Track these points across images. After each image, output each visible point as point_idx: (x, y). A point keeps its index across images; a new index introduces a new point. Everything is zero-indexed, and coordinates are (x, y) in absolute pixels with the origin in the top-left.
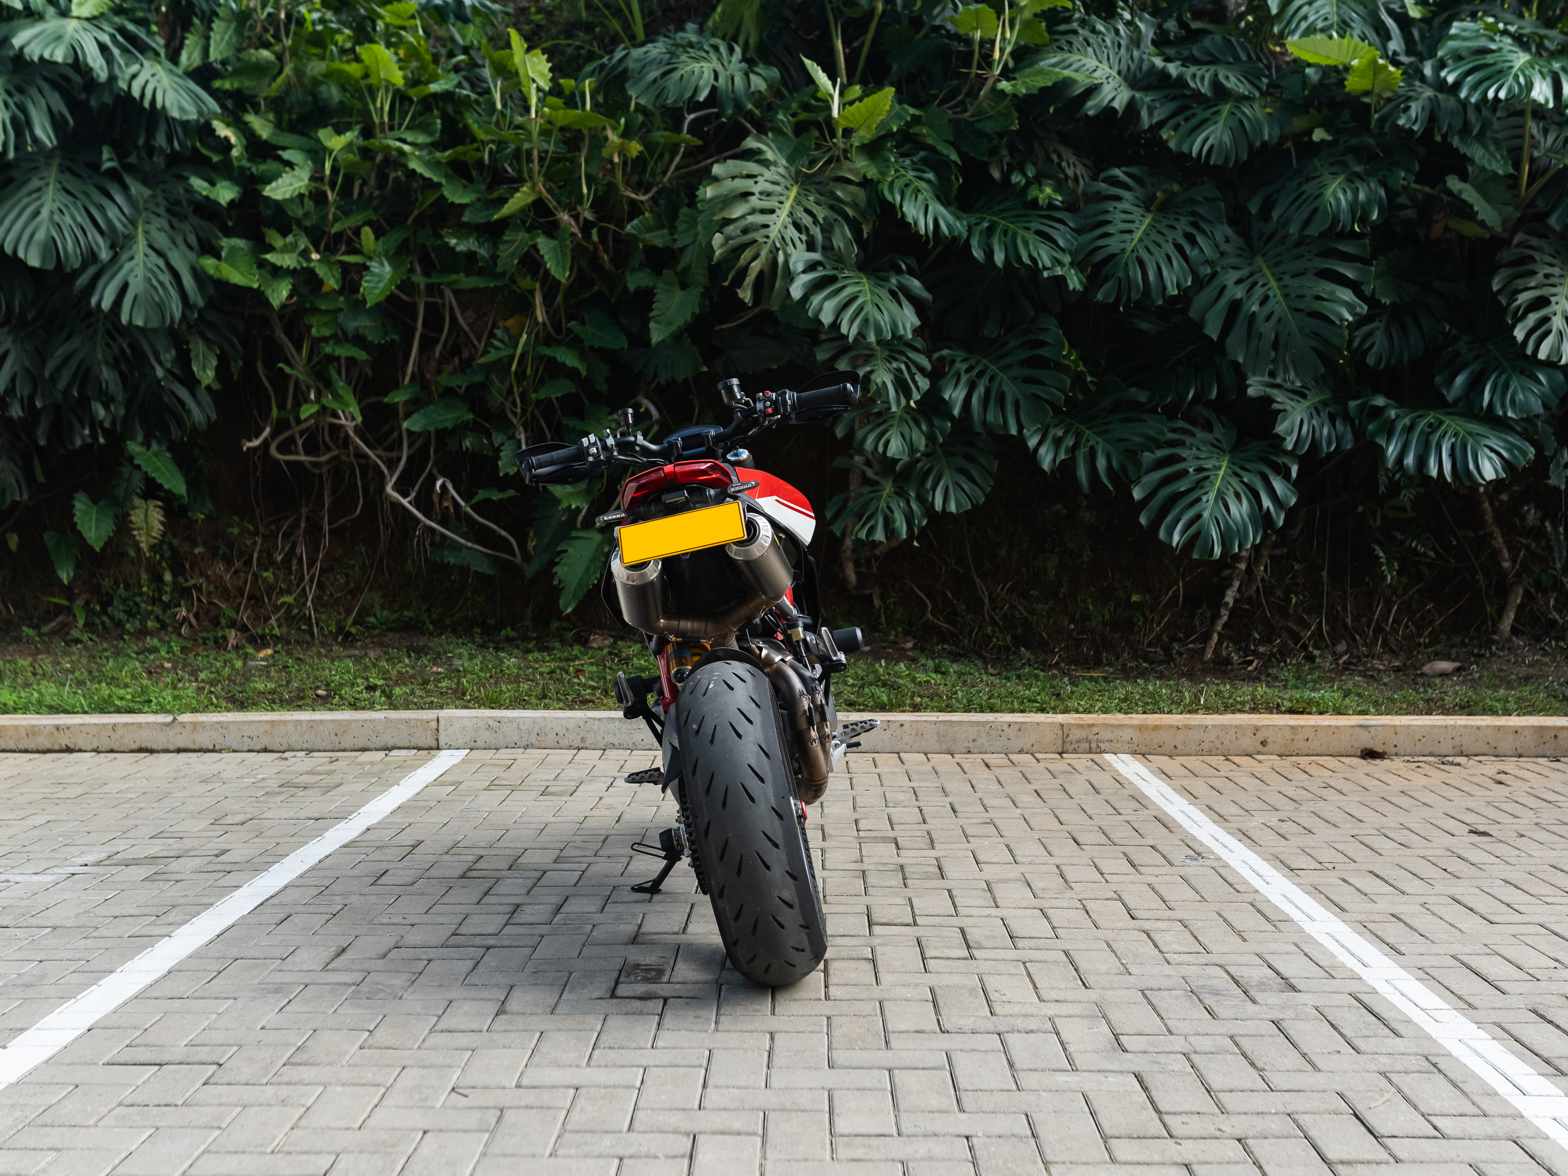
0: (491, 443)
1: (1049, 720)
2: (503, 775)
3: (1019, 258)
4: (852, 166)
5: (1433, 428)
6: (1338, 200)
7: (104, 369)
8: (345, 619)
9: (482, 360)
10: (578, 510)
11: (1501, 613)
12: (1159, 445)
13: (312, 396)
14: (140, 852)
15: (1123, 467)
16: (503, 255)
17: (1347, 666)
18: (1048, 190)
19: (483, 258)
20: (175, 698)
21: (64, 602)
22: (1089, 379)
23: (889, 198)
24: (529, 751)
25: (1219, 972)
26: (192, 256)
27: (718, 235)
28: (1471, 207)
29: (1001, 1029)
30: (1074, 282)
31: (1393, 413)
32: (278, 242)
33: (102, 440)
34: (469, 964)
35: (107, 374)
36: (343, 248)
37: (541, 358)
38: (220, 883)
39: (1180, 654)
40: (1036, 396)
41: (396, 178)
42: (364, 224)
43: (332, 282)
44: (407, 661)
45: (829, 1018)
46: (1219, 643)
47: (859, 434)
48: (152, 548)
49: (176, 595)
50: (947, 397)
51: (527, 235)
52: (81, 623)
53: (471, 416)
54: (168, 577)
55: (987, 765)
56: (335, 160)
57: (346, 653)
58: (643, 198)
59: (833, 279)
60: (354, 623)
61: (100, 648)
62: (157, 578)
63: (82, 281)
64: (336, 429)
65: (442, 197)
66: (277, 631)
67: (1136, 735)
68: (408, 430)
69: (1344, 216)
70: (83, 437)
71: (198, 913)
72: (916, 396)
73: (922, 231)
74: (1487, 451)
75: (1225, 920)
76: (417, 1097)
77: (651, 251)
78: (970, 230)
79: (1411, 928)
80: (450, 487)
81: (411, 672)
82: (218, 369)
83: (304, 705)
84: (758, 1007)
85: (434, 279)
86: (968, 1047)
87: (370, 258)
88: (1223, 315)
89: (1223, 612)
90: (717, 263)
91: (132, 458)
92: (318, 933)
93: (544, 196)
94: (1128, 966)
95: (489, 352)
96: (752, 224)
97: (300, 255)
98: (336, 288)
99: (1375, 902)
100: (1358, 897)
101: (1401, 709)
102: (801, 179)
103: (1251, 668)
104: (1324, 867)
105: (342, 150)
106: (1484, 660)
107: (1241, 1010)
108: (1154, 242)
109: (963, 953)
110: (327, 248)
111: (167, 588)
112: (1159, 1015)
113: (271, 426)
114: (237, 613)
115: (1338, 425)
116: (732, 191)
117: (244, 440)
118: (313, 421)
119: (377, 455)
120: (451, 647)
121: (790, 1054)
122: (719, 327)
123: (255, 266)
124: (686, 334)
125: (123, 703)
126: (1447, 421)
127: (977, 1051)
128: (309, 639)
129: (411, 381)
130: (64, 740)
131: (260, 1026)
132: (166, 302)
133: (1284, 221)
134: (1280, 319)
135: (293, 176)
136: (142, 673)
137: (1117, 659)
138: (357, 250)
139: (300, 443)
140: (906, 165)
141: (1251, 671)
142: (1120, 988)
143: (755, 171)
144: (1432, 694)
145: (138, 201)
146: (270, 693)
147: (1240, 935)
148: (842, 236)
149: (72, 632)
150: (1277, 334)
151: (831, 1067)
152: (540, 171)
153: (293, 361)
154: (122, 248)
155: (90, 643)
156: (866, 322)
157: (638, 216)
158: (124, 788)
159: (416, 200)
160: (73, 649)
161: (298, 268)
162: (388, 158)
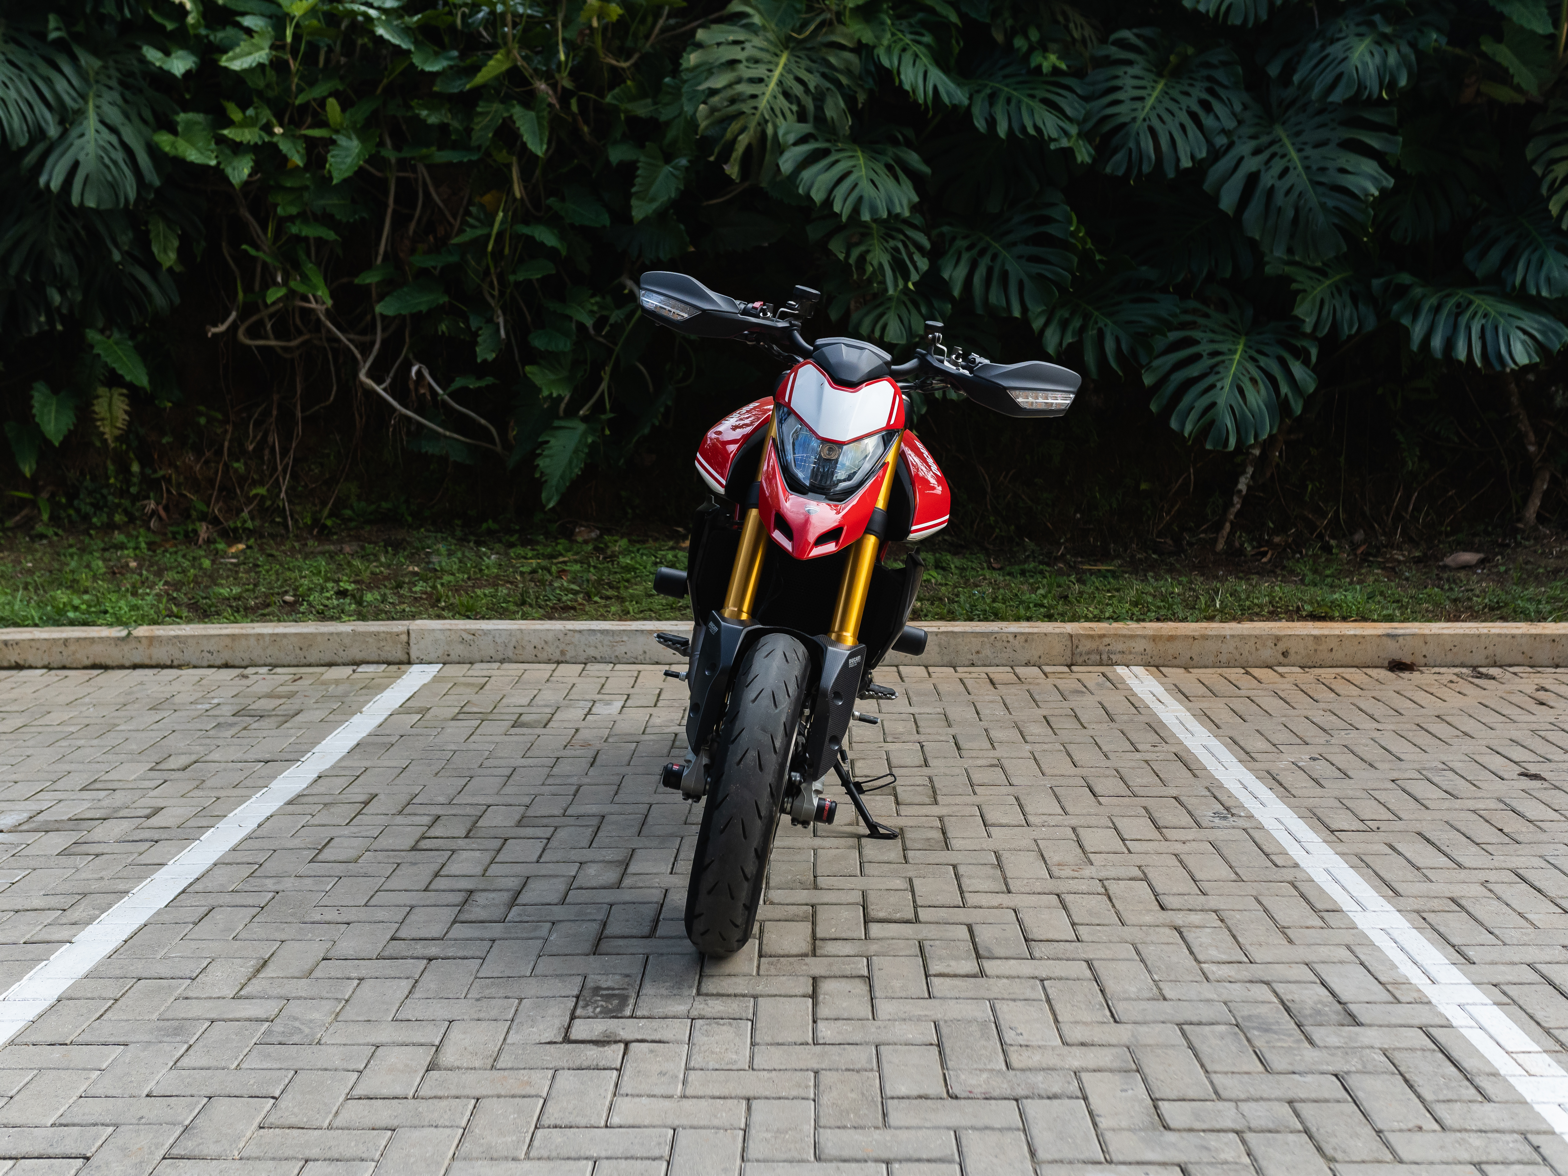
0: (468, 327)
1: (1057, 631)
2: (474, 698)
3: (1024, 129)
4: (846, 31)
5: (1460, 309)
6: (1365, 64)
7: (58, 252)
8: (321, 511)
9: (455, 241)
10: (560, 398)
11: (1525, 499)
12: (1171, 327)
13: (279, 279)
14: (64, 812)
15: (1133, 351)
16: (477, 128)
17: (1365, 558)
18: (1053, 58)
19: (457, 130)
20: (133, 608)
21: (27, 496)
22: (1098, 257)
23: (886, 62)
24: (506, 666)
25: (1264, 993)
26: (147, 131)
27: (702, 106)
28: (1506, 70)
29: (1020, 1092)
30: (1084, 154)
31: (1418, 291)
32: (236, 115)
33: (59, 327)
34: (406, 985)
35: (60, 258)
36: (309, 120)
37: (519, 237)
38: (144, 859)
39: (1190, 544)
40: (1040, 276)
41: (364, 46)
42: (330, 95)
43: (297, 159)
44: (383, 559)
45: (816, 1073)
46: (1232, 533)
47: (855, 317)
48: (117, 439)
49: (144, 486)
50: (946, 276)
51: (501, 106)
52: (45, 517)
53: (446, 299)
54: (135, 468)
55: (992, 682)
56: (297, 25)
57: (320, 549)
58: (624, 65)
59: (826, 153)
60: (330, 516)
61: (65, 543)
62: (124, 469)
63: (30, 159)
64: (307, 313)
65: (412, 65)
66: (249, 524)
67: (1149, 646)
68: (381, 315)
69: (1373, 84)
70: (39, 324)
71: (110, 906)
72: (915, 277)
73: (921, 101)
74: (1520, 333)
75: (1266, 910)
77: (633, 121)
78: (971, 98)
79: (1476, 920)
80: (426, 373)
81: (386, 572)
82: (180, 251)
83: (269, 614)
84: (734, 1057)
85: (406, 154)
86: (980, 1123)
87: (337, 132)
88: (1241, 186)
89: (1236, 499)
90: (702, 137)
91: (92, 347)
92: (239, 937)
93: (519, 64)
94: (1161, 984)
95: (464, 231)
96: (740, 94)
97: (262, 129)
98: (301, 164)
99: (1431, 881)
100: (1411, 873)
101: (1427, 611)
102: (791, 45)
103: (1264, 560)
104: (1368, 828)
105: (304, 16)
106: (1509, 551)
107: (1298, 1058)
108: (1167, 110)
109: (970, 966)
110: (291, 121)
111: (135, 480)
112: (1202, 1066)
113: (237, 311)
114: (208, 506)
115: (1360, 305)
116: (718, 59)
117: (208, 327)
118: (281, 305)
119: (349, 340)
120: (429, 542)
121: (768, 1135)
122: (705, 204)
123: (213, 143)
124: (671, 211)
125: (77, 614)
126: (1477, 301)
127: (992, 1129)
128: (283, 532)
129: (383, 260)
130: (13, 657)
131: (145, 1092)
132: (119, 180)
133: (1306, 87)
134: (1300, 193)
135: (253, 45)
136: (105, 573)
137: (1126, 550)
138: (323, 124)
139: (269, 327)
140: (902, 28)
141: (1265, 563)
142: (1155, 1022)
143: (741, 37)
144: (1457, 593)
145: (88, 73)
146: (235, 599)
147: (1284, 933)
148: (835, 106)
149: (37, 526)
150: (1297, 210)
151: (818, 1158)
152: (514, 36)
153: (259, 242)
154: (71, 124)
155: (55, 538)
156: (860, 199)
157: (619, 85)
158: (66, 718)
159: (386, 68)
160: (37, 546)
161: (260, 143)
162: (354, 24)
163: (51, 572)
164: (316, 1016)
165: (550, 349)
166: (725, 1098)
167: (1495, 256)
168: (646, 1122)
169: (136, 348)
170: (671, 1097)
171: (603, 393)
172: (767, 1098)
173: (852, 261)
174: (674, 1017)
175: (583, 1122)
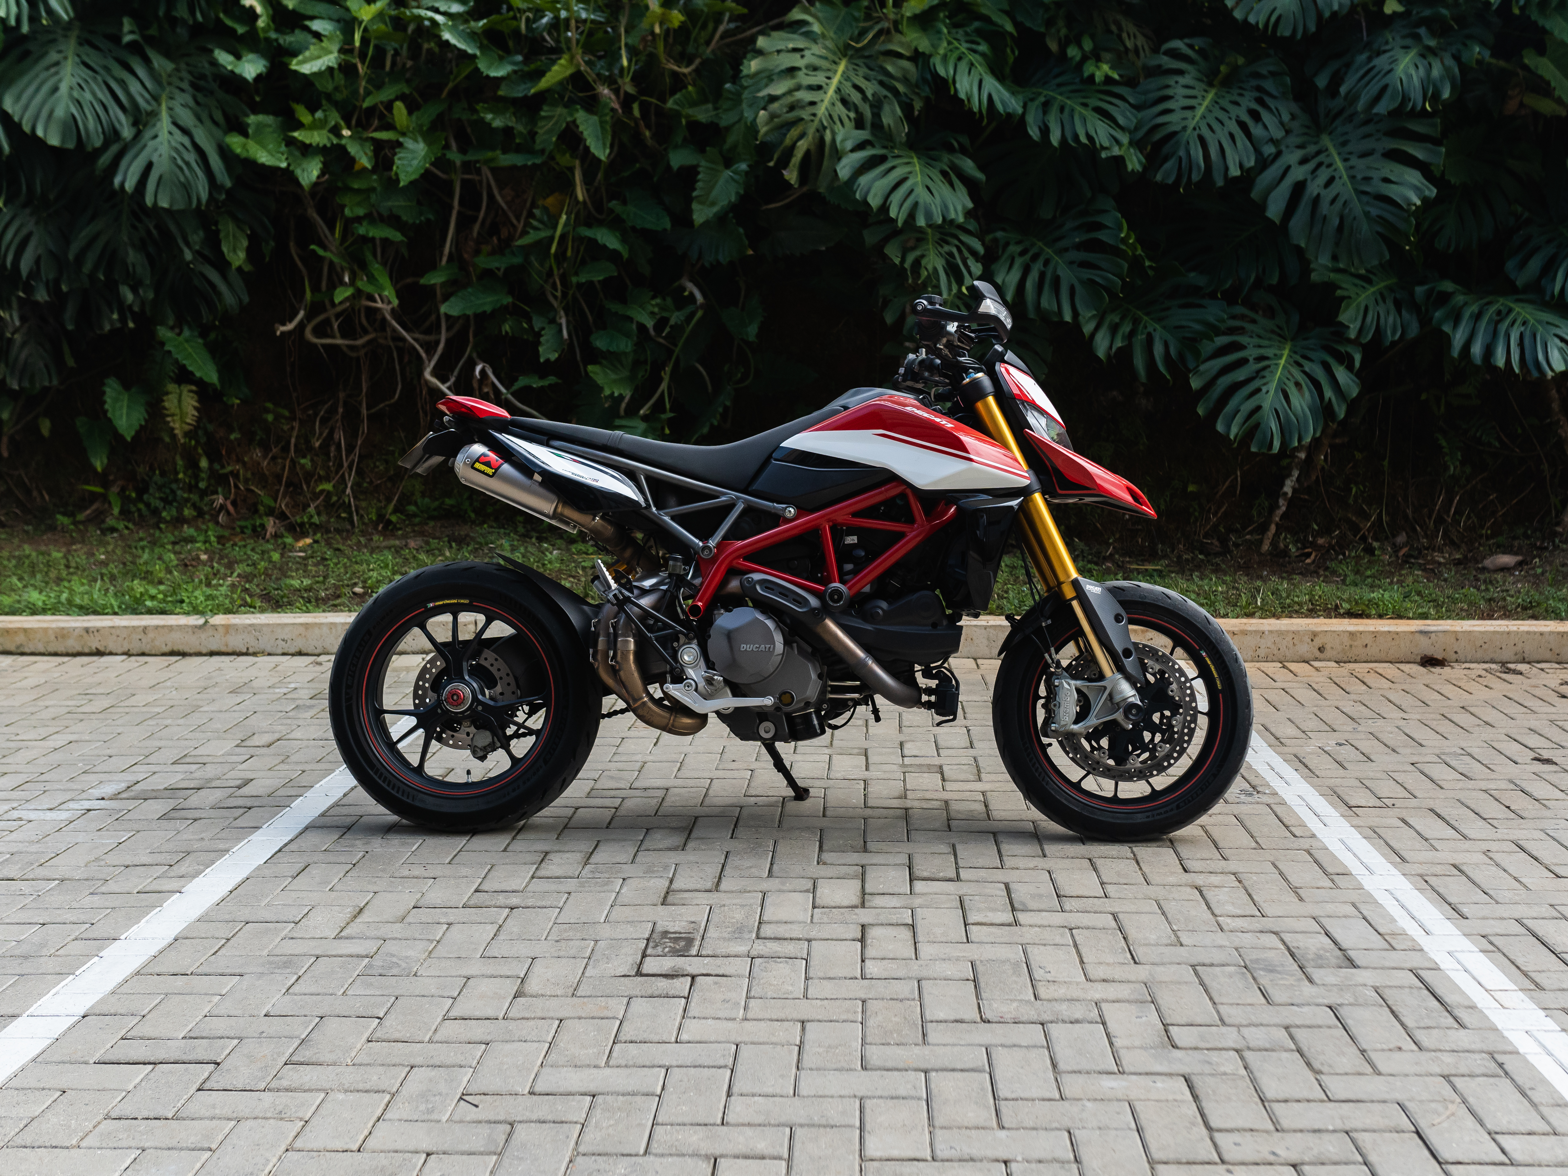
0: (531, 327)
3: (1076, 137)
4: (903, 39)
5: (1501, 316)
6: (1410, 77)
7: (130, 251)
8: (386, 507)
9: (520, 242)
10: (621, 397)
11: (1564, 503)
12: (1218, 332)
13: (347, 279)
14: (159, 782)
15: (1181, 355)
16: (540, 131)
17: (1406, 560)
18: (1105, 67)
19: (521, 133)
20: (208, 598)
21: (98, 490)
22: (1147, 263)
23: (942, 72)
25: (1274, 941)
26: (218, 133)
27: (762, 112)
28: (1548, 83)
29: (1045, 1017)
30: (1134, 162)
31: (1460, 299)
32: (305, 117)
33: (131, 325)
34: (491, 929)
35: (133, 256)
36: (375, 123)
37: (582, 239)
38: (240, 823)
39: (1237, 545)
40: (1092, 282)
41: (430, 50)
42: (397, 98)
43: (365, 161)
44: (448, 554)
45: (864, 1002)
46: (1277, 534)
47: (910, 320)
48: (186, 434)
49: (213, 482)
50: (1000, 282)
51: (565, 111)
52: (116, 511)
53: (510, 299)
54: (204, 463)
56: (366, 30)
57: (385, 543)
58: (686, 71)
59: (882, 159)
60: (395, 511)
61: (136, 536)
62: (192, 464)
63: (104, 160)
64: (372, 312)
65: (477, 69)
66: (316, 520)
68: (446, 314)
69: (1416, 95)
70: (112, 322)
71: (213, 862)
72: (968, 281)
73: (976, 109)
74: (1557, 341)
75: (1281, 874)
76: (423, 1107)
77: (694, 126)
78: (1025, 107)
79: (1474, 883)
80: (490, 372)
82: (249, 251)
83: (340, 605)
84: (790, 988)
85: (470, 157)
86: (1009, 1042)
87: (404, 134)
88: (1287, 195)
89: (1281, 502)
90: (762, 142)
91: (163, 344)
92: (335, 888)
93: (582, 68)
94: (1179, 933)
95: (528, 233)
96: (799, 101)
97: (331, 131)
98: (369, 167)
99: (1437, 850)
100: (1419, 843)
101: (1462, 610)
102: (850, 53)
103: (1308, 561)
104: (1383, 804)
105: (372, 20)
106: (1546, 554)
107: (1297, 993)
108: (1217, 119)
109: (1007, 917)
110: (359, 124)
111: (203, 475)
112: (1211, 999)
113: (305, 310)
114: (276, 501)
115: (1404, 312)
116: (778, 66)
117: (276, 325)
118: (348, 304)
119: (415, 339)
120: (493, 538)
121: (821, 1050)
122: (764, 207)
123: (283, 145)
124: (731, 215)
125: (155, 603)
126: (1517, 308)
127: (1020, 1046)
128: (349, 527)
129: (448, 261)
130: (94, 643)
131: (264, 1013)
132: (192, 182)
133: (1352, 97)
134: (1345, 202)
135: (323, 48)
136: (177, 565)
137: (1173, 551)
138: (390, 126)
139: (336, 326)
140: (958, 36)
141: (1308, 564)
142: (1171, 963)
143: (800, 45)
144: (1494, 593)
145: (160, 75)
146: (306, 590)
147: (1296, 893)
148: (892, 114)
149: (108, 520)
150: (1342, 218)
151: (864, 1068)
152: (578, 41)
153: (326, 242)
154: (145, 125)
155: (126, 532)
156: (916, 205)
157: (680, 90)
158: (151, 700)
159: (451, 72)
160: (109, 538)
161: (329, 145)
162: (420, 29)
163: (124, 564)
164: (410, 953)
165: (611, 349)
166: (782, 1020)
167: (1535, 265)
168: (712, 1039)
169: (206, 345)
170: (735, 1019)
171: (663, 392)
172: (819, 1021)
173: (907, 265)
174: (736, 956)
175: (656, 1038)
